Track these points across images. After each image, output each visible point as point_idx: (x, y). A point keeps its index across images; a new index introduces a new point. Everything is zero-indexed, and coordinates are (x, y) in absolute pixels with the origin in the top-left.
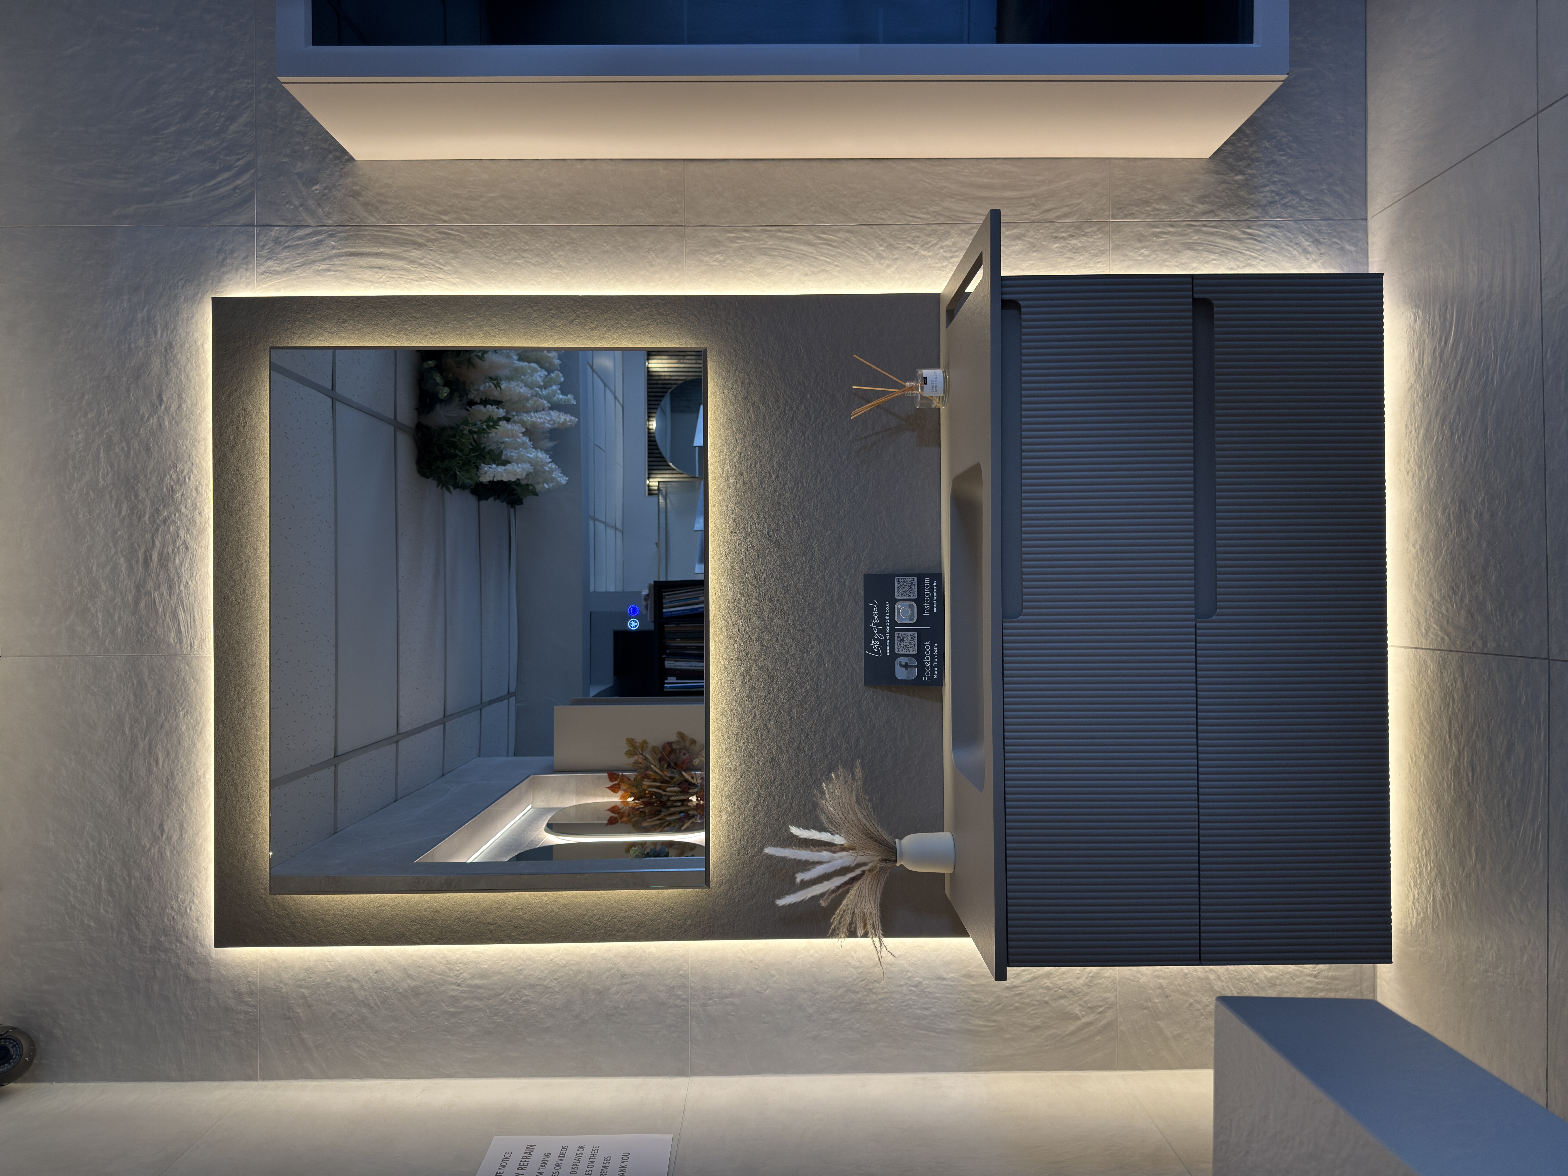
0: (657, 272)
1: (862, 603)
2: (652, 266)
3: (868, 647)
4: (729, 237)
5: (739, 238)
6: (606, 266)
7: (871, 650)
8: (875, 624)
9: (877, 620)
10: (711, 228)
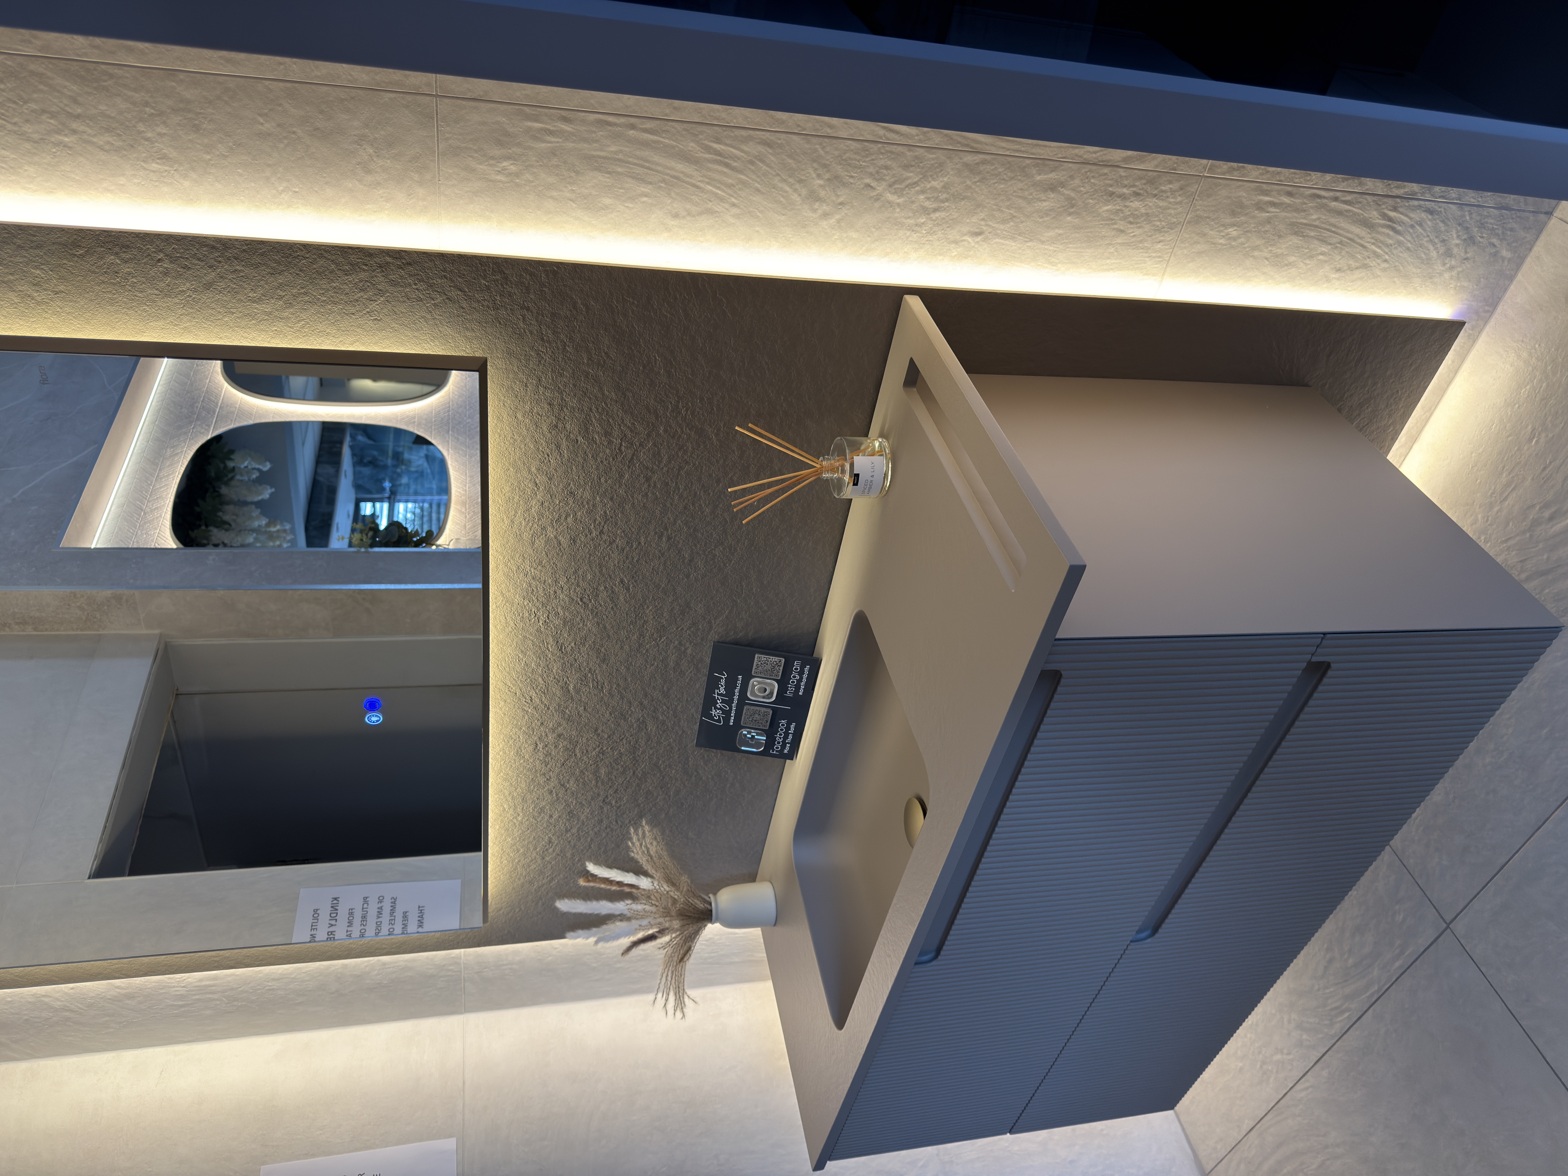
0: (379, 184)
1: (706, 671)
2: (369, 172)
3: (706, 712)
4: (530, 128)
5: (551, 133)
6: (269, 165)
7: (711, 717)
8: (718, 694)
9: (722, 691)
10: (492, 105)
